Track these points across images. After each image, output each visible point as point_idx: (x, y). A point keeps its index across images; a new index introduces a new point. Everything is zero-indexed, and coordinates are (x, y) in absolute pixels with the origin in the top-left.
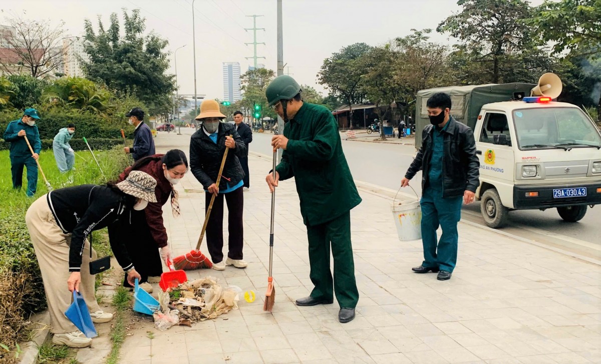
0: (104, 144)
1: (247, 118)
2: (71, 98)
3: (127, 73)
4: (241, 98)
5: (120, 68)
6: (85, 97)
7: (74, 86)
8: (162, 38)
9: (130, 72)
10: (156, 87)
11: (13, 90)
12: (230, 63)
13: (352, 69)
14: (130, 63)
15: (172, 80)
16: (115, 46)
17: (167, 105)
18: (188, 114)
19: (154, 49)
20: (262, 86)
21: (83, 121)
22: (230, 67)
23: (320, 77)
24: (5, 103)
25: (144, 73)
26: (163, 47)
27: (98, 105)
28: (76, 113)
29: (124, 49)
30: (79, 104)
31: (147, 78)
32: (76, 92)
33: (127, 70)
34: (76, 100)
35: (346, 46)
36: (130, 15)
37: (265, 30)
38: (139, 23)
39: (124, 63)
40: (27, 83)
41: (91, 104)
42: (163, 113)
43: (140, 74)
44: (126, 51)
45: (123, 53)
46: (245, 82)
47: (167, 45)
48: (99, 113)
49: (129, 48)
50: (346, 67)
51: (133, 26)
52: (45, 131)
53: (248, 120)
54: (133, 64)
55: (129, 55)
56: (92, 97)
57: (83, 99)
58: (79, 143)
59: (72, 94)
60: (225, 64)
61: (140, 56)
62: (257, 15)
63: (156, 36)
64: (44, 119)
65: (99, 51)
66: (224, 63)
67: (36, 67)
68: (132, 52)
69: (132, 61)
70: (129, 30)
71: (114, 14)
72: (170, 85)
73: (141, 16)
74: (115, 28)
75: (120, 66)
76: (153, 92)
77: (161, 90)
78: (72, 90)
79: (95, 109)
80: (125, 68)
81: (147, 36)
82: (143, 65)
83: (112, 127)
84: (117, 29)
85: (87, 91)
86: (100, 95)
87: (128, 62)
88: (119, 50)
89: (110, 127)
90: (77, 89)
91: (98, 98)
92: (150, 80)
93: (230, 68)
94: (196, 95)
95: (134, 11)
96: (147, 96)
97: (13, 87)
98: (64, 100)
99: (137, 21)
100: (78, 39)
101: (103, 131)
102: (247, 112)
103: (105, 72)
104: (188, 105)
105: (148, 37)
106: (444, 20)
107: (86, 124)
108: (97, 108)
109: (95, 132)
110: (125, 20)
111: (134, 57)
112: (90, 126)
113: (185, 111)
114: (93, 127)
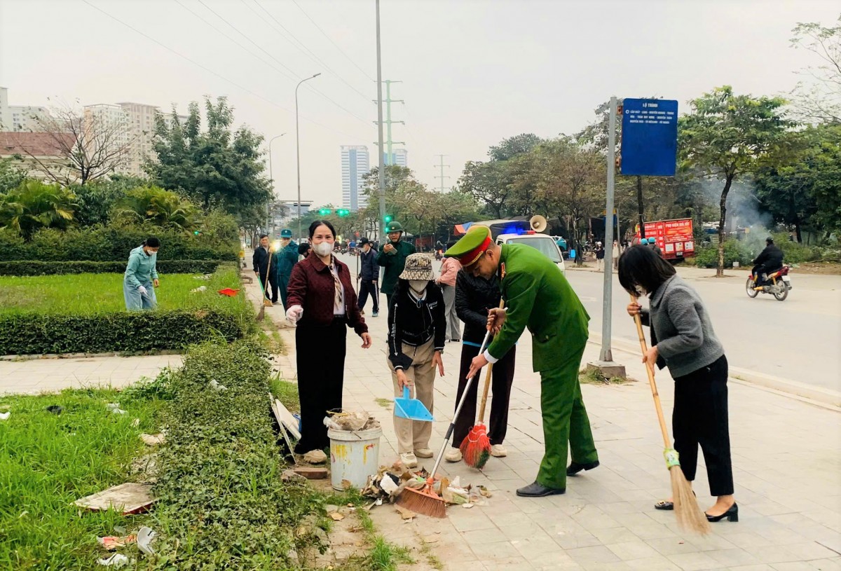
0: (195, 266)
1: (373, 233)
2: (150, 213)
3: (210, 179)
4: (365, 206)
5: (202, 172)
6: (167, 211)
7: (153, 199)
8: (256, 131)
9: (215, 177)
10: (247, 195)
11: (76, 203)
12: (352, 146)
13: (500, 176)
14: (215, 166)
15: (268, 187)
16: (194, 143)
17: (258, 216)
18: (285, 225)
19: (245, 148)
20: (394, 189)
21: (167, 241)
22: (353, 153)
23: (461, 184)
24: (71, 218)
25: (232, 178)
26: (257, 145)
27: (181, 221)
28: (156, 231)
29: (207, 148)
30: (160, 220)
31: (235, 184)
32: (155, 206)
33: (212, 174)
34: (156, 215)
35: (508, 138)
36: (215, 103)
37: (403, 103)
38: (226, 113)
39: (207, 166)
40: (93, 195)
41: (173, 220)
42: (248, 226)
43: (227, 179)
44: (209, 150)
45: (205, 153)
46: (370, 184)
47: (262, 142)
48: (183, 231)
49: (213, 146)
50: (493, 173)
51: (218, 118)
52: (122, 251)
53: (376, 236)
54: (218, 167)
55: (213, 155)
56: (175, 212)
57: (164, 214)
58: (167, 265)
59: (150, 208)
60: (345, 148)
61: (227, 157)
62: (391, 80)
63: (248, 130)
64: (121, 238)
65: (174, 149)
66: (343, 147)
67: (88, 169)
68: (217, 152)
69: (217, 162)
70: (212, 124)
71: (194, 104)
72: (266, 193)
73: (228, 104)
74: (194, 121)
75: (202, 170)
76: (242, 201)
77: (253, 200)
78: (150, 204)
79: (179, 226)
80: (207, 172)
81: (236, 131)
82: (232, 168)
83: (201, 247)
84: (197, 122)
85: (168, 205)
86: (185, 210)
87: (212, 164)
88: (199, 148)
89: (199, 247)
90: (156, 201)
91: (181, 213)
92: (240, 187)
93: (352, 156)
94: (299, 201)
95: (220, 99)
96: (232, 206)
97: (77, 199)
98: (141, 215)
99: (223, 111)
100: (145, 133)
101: (191, 252)
102: (373, 225)
103: (182, 177)
104: (286, 213)
105: (238, 132)
106: (584, 129)
107: (170, 244)
108: (180, 224)
109: (182, 253)
110: (208, 111)
111: (220, 158)
112: (176, 245)
113: (282, 221)
114: (178, 248)
